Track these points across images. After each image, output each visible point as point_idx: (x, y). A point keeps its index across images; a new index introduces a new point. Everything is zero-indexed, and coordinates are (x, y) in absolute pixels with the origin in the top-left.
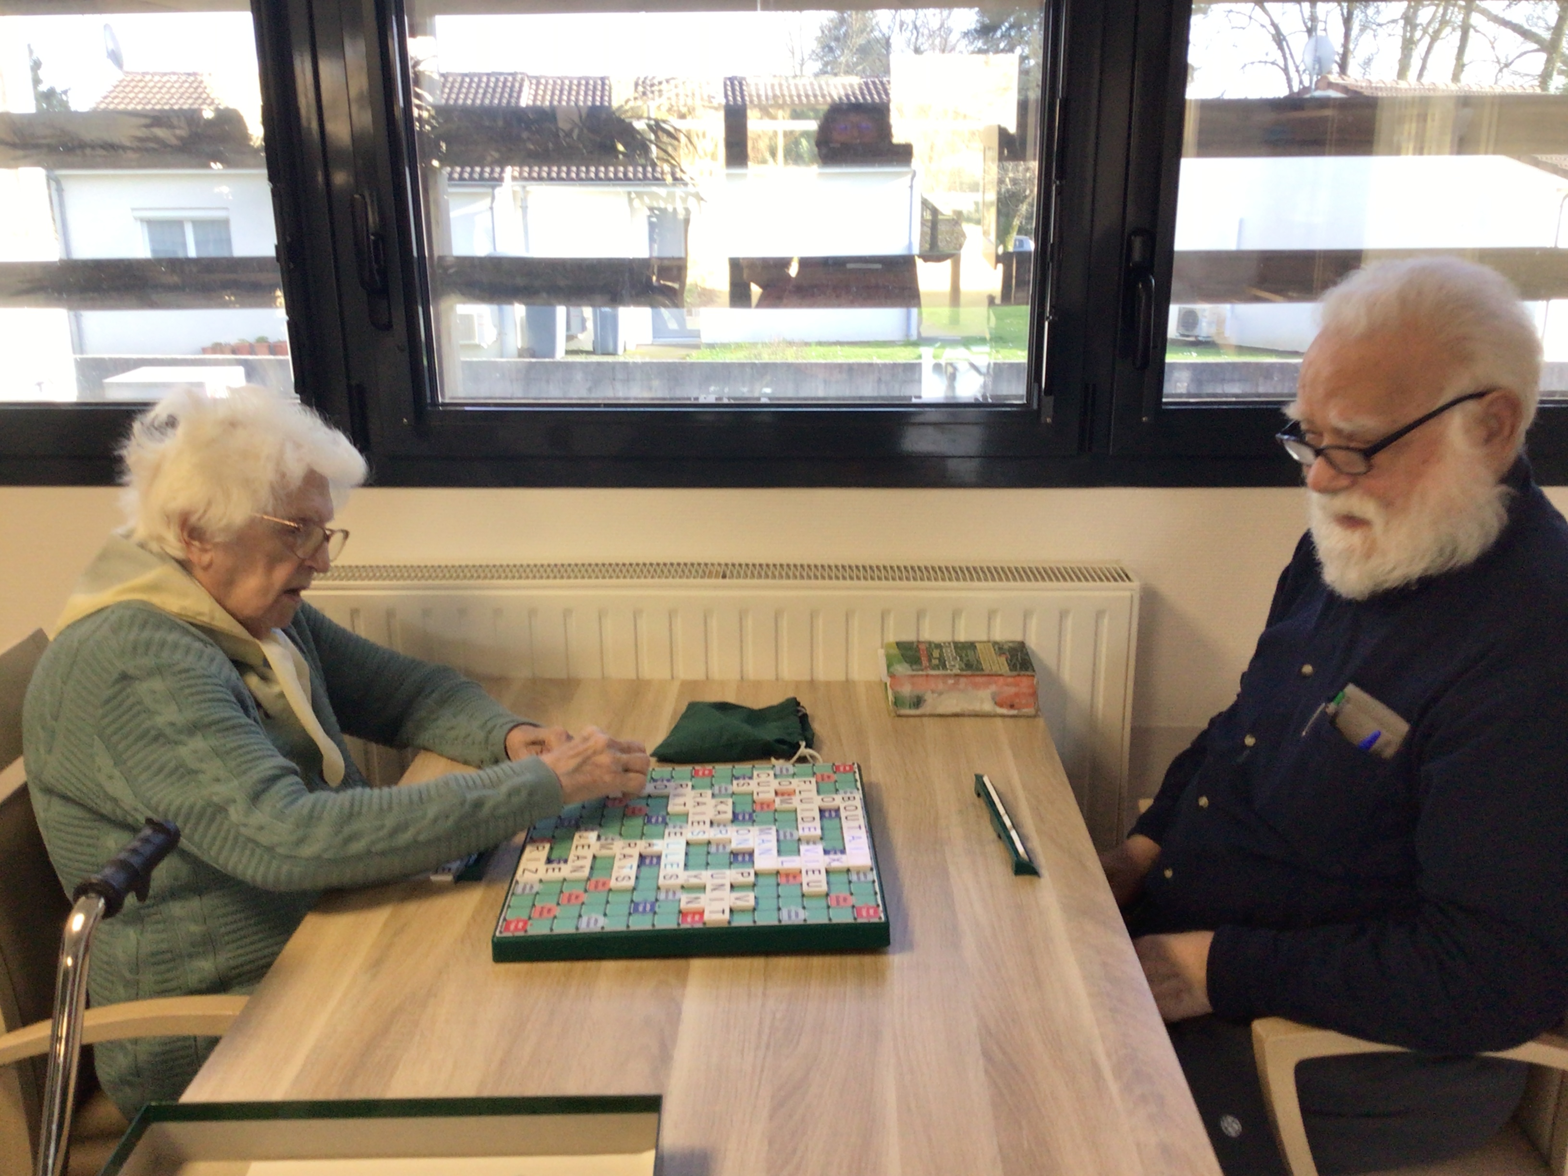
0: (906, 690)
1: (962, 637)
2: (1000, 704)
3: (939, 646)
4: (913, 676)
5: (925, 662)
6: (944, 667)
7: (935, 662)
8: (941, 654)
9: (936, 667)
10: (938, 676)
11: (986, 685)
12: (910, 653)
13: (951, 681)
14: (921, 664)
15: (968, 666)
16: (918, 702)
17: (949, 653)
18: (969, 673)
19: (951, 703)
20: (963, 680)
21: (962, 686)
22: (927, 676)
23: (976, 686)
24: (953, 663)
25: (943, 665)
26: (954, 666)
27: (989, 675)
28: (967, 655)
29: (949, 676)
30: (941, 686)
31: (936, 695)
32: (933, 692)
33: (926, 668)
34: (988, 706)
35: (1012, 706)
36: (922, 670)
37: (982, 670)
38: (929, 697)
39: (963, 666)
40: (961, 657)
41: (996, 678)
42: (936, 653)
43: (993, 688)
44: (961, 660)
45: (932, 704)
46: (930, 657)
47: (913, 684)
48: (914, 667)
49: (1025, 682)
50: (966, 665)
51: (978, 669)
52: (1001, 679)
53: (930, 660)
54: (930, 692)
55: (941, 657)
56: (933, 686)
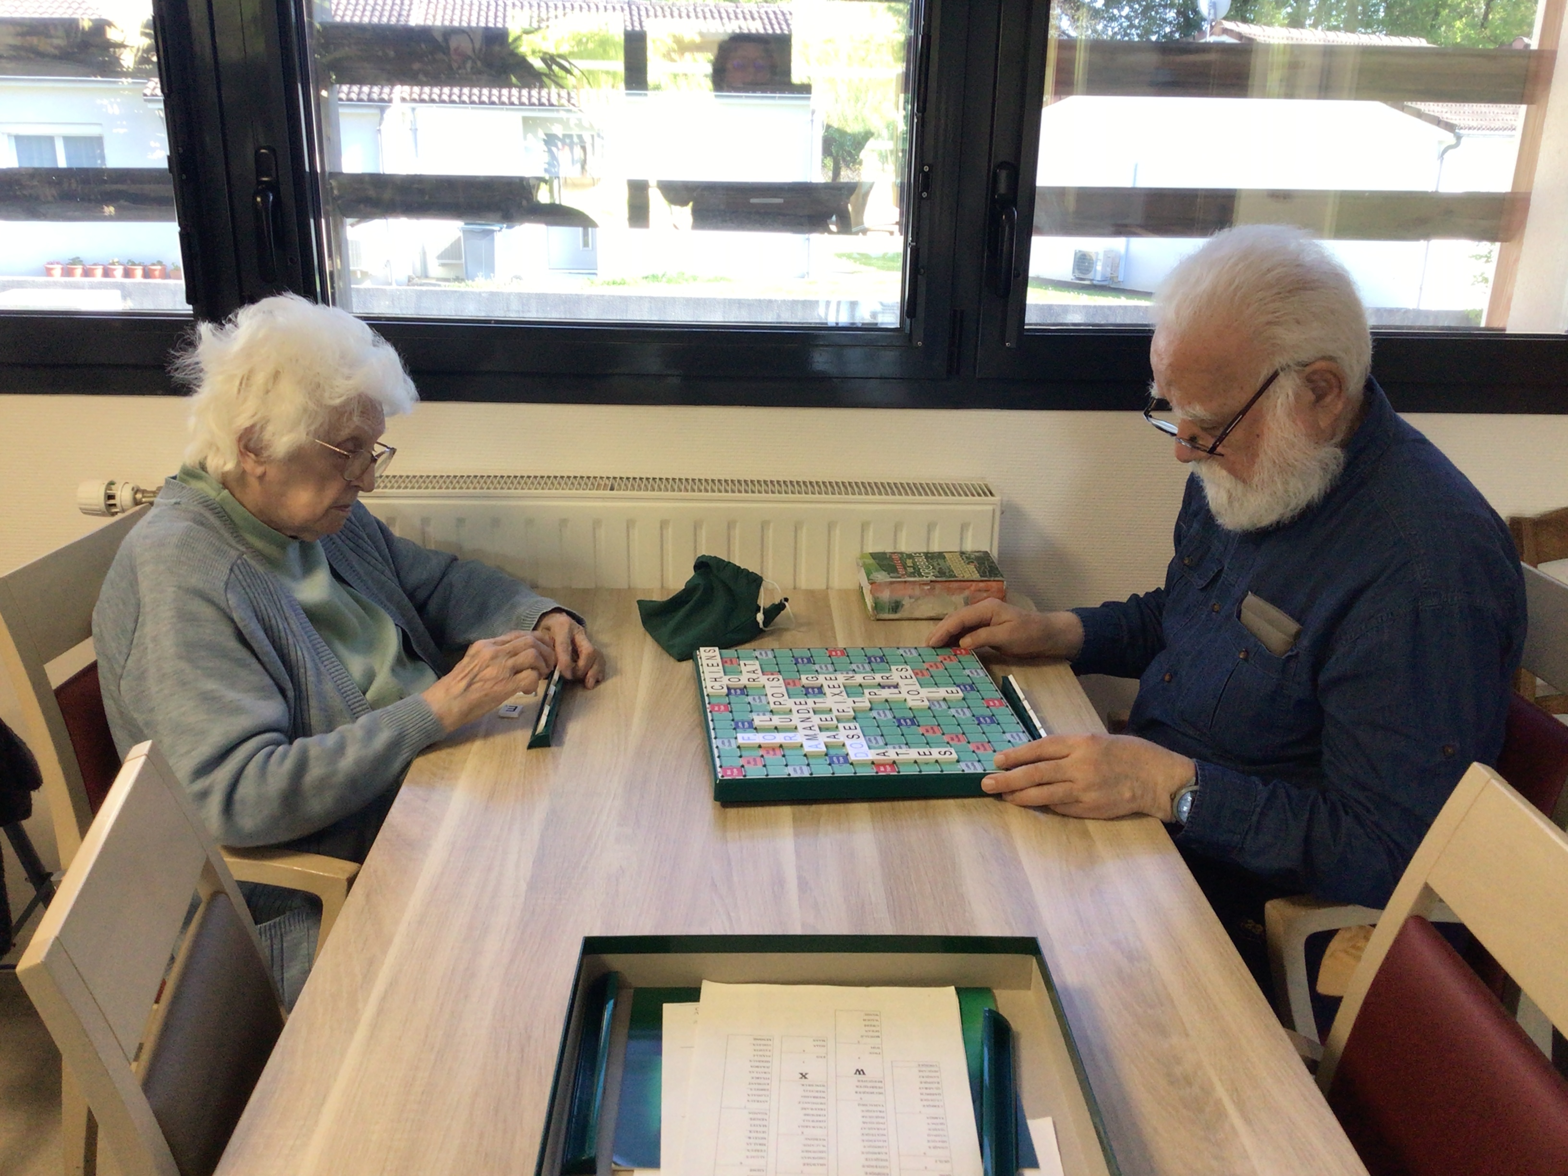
0: (886, 596)
1: (935, 548)
3: (910, 556)
4: (890, 583)
5: (901, 571)
6: (920, 575)
7: (911, 570)
8: (914, 563)
9: (912, 575)
10: (913, 583)
11: (962, 589)
12: (885, 562)
13: (926, 587)
14: (898, 572)
15: (942, 573)
16: (896, 607)
17: (922, 562)
18: (944, 579)
19: (927, 608)
20: (938, 586)
21: (937, 591)
22: (904, 582)
23: (951, 592)
25: (917, 572)
27: (960, 581)
28: (938, 564)
29: (926, 584)
30: (918, 592)
33: (903, 575)
36: (900, 578)
37: (955, 576)
38: (907, 602)
39: (937, 573)
40: (933, 566)
41: (969, 584)
42: (909, 562)
43: (966, 593)
44: (934, 568)
45: (909, 608)
46: (905, 567)
47: (893, 590)
48: (892, 575)
49: (994, 586)
50: (939, 573)
51: (951, 576)
52: (972, 584)
53: (905, 568)
55: (915, 566)
56: (910, 592)
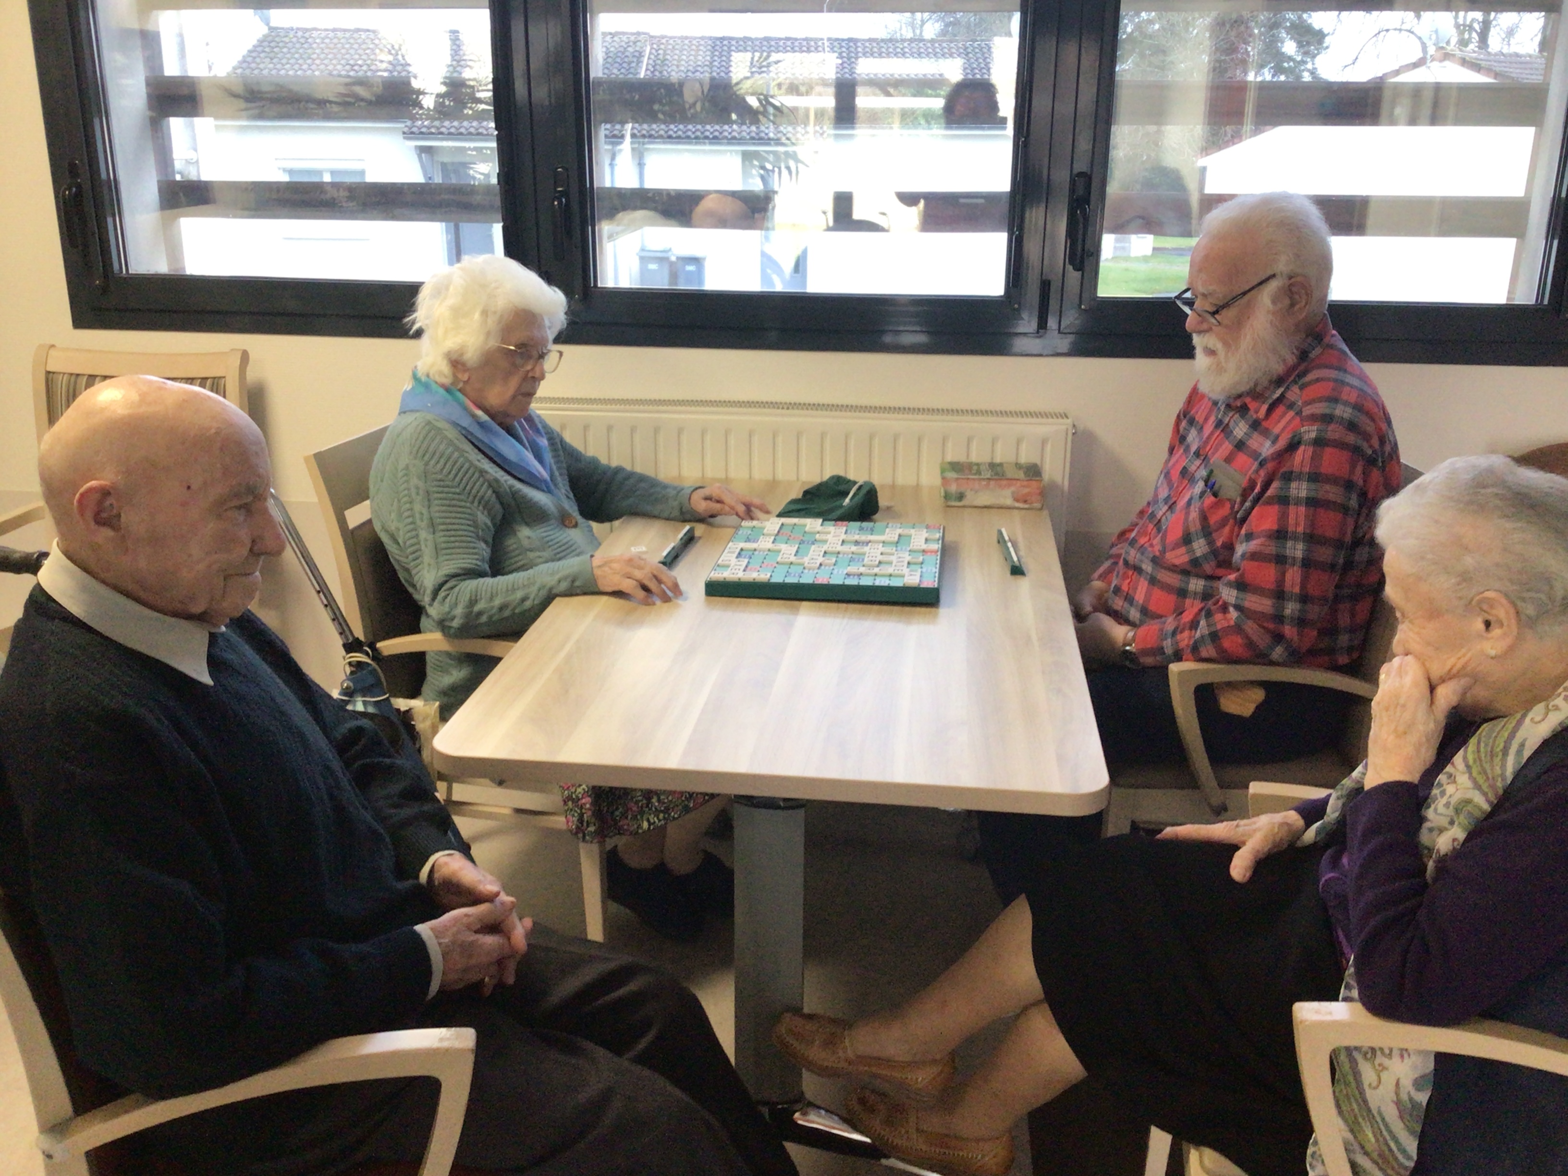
0: (953, 488)
1: (996, 460)
2: (1017, 500)
3: (978, 464)
4: (957, 479)
5: (967, 472)
6: (981, 475)
7: (975, 472)
8: (979, 468)
10: (974, 479)
11: (1009, 486)
12: (957, 467)
13: (984, 483)
16: (961, 497)
17: (984, 468)
18: (997, 479)
19: (984, 498)
20: (992, 483)
21: (991, 487)
22: (968, 479)
23: (1001, 488)
24: (986, 472)
27: (1011, 481)
28: (997, 469)
29: (984, 479)
30: (977, 487)
31: (973, 492)
32: (971, 490)
33: (968, 476)
34: (1009, 502)
35: (1025, 502)
36: (964, 476)
37: (1006, 479)
38: (969, 494)
39: (993, 476)
40: (992, 470)
41: (1014, 482)
42: (975, 468)
43: (1013, 489)
45: (971, 498)
46: (971, 470)
47: (959, 485)
48: (960, 475)
49: (1034, 484)
51: (1003, 479)
52: (1019, 483)
54: (969, 491)
55: (978, 471)
56: (972, 486)
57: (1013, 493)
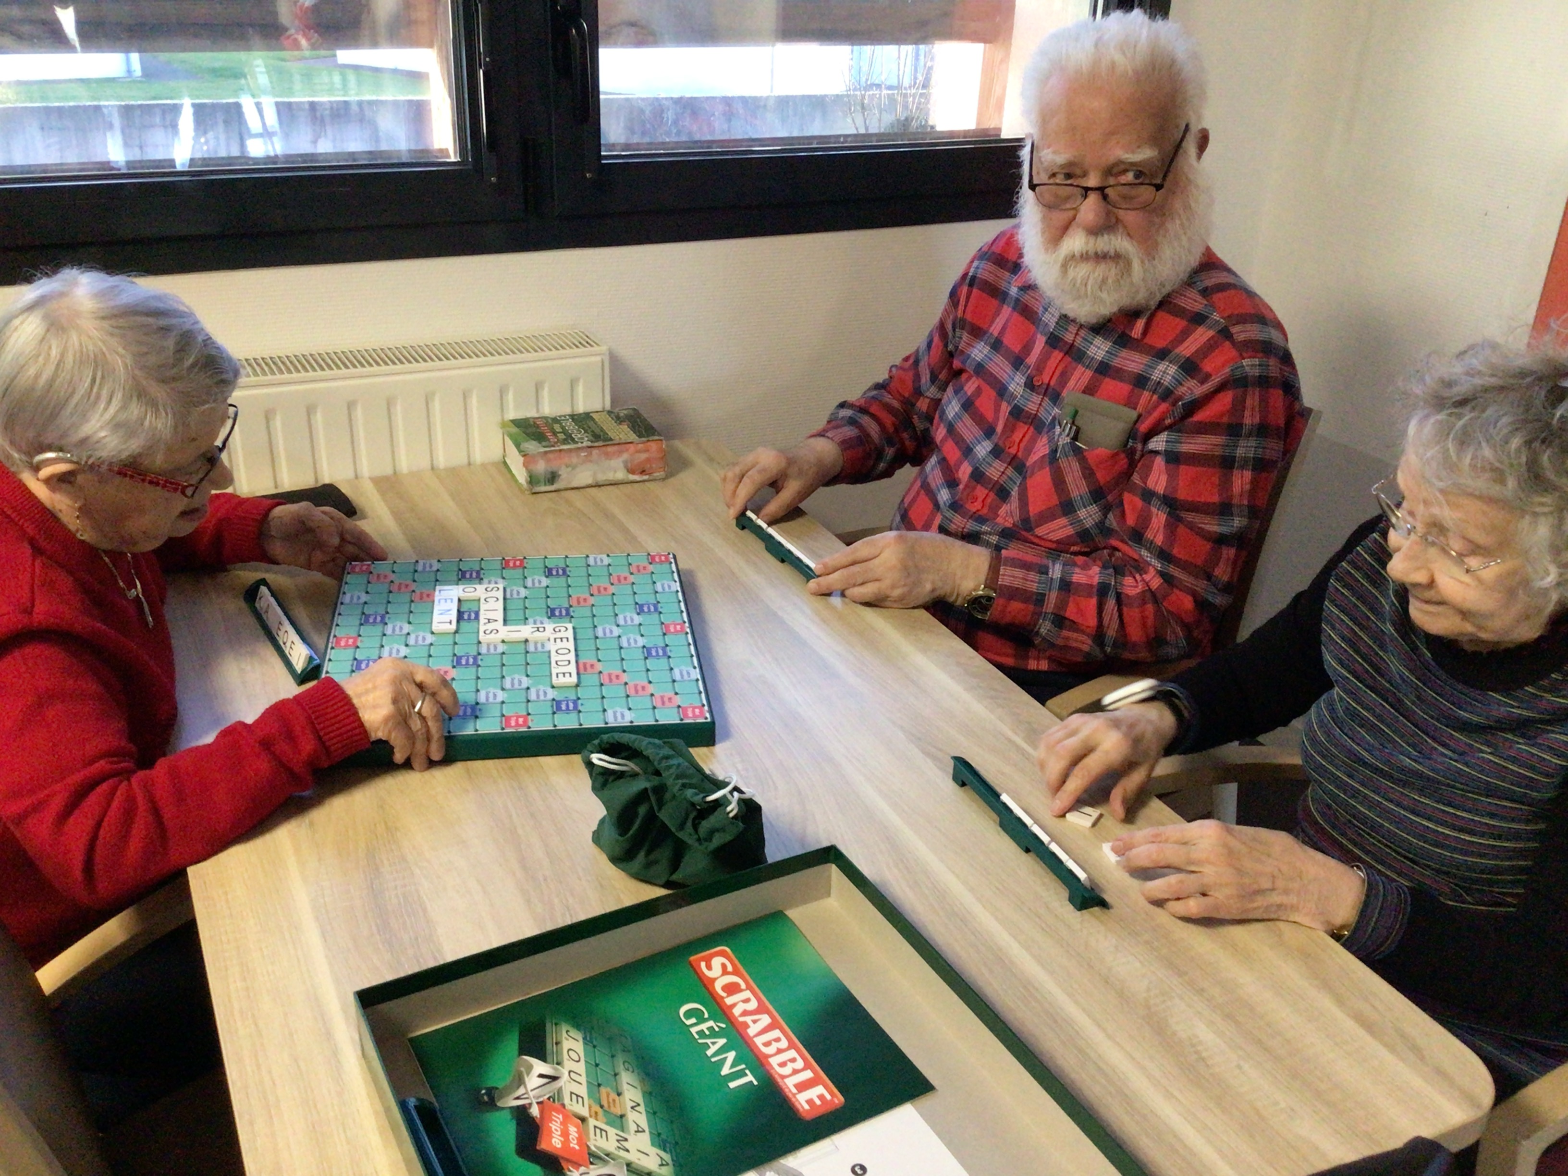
0: (541, 467)
1: (581, 409)
2: (631, 471)
3: (555, 420)
4: (544, 453)
5: (553, 439)
6: (573, 440)
7: (562, 436)
8: (563, 427)
9: (565, 442)
10: (570, 450)
11: (617, 454)
12: (530, 430)
13: (582, 454)
14: (549, 440)
15: (596, 437)
16: (553, 478)
17: (570, 426)
18: (601, 443)
19: (584, 476)
20: (595, 452)
21: (593, 457)
22: (560, 450)
23: (608, 456)
24: (579, 436)
25: (570, 438)
26: (582, 438)
27: (619, 444)
28: (588, 426)
29: (580, 449)
30: (575, 460)
31: (570, 469)
32: (567, 466)
33: (555, 443)
34: (621, 475)
35: (643, 472)
36: (553, 446)
37: (611, 440)
38: (563, 472)
39: (591, 438)
40: (583, 429)
41: (625, 446)
42: (557, 428)
43: (625, 456)
44: (586, 432)
45: (567, 478)
47: (548, 461)
48: (544, 444)
49: (658, 445)
50: (593, 436)
51: (605, 439)
52: (631, 446)
53: (555, 434)
54: (563, 467)
55: (564, 431)
56: (566, 460)
57: (625, 463)
